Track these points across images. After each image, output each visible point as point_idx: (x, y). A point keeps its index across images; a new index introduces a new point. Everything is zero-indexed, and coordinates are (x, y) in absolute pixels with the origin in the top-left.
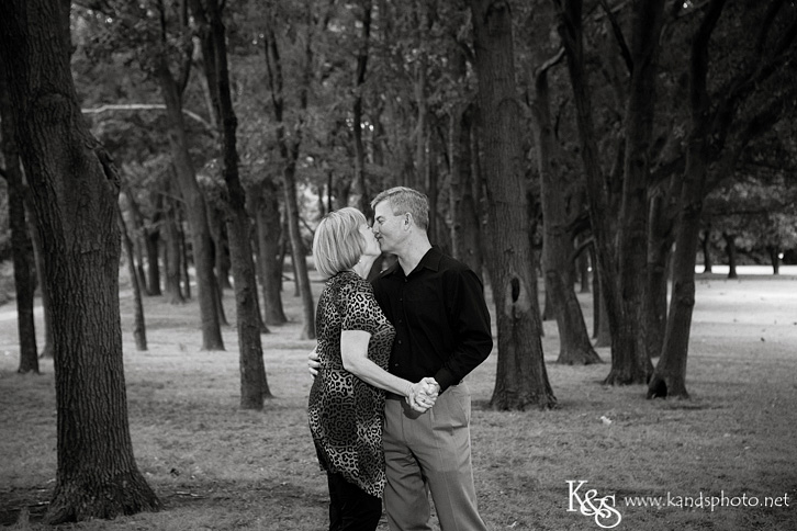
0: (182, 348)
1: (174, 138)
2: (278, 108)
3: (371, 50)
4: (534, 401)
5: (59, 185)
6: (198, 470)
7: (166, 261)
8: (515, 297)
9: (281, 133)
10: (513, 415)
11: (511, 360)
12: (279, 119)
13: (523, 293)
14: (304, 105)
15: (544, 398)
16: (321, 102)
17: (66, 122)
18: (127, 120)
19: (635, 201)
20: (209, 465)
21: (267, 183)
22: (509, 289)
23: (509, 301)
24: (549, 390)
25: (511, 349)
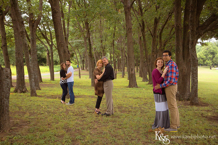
0: (86, 78)
1: (85, 46)
2: (102, 41)
3: (115, 32)
4: (134, 86)
5: (62, 55)
6: (82, 94)
7: (85, 65)
8: (132, 71)
9: (102, 45)
10: (131, 88)
11: (131, 81)
12: (102, 43)
13: (133, 70)
14: (106, 41)
15: (136, 86)
16: (108, 40)
17: (63, 46)
18: (79, 43)
19: (153, 57)
20: (84, 93)
21: (100, 52)
22: (131, 70)
23: (131, 71)
24: (137, 85)
25: (131, 79)
